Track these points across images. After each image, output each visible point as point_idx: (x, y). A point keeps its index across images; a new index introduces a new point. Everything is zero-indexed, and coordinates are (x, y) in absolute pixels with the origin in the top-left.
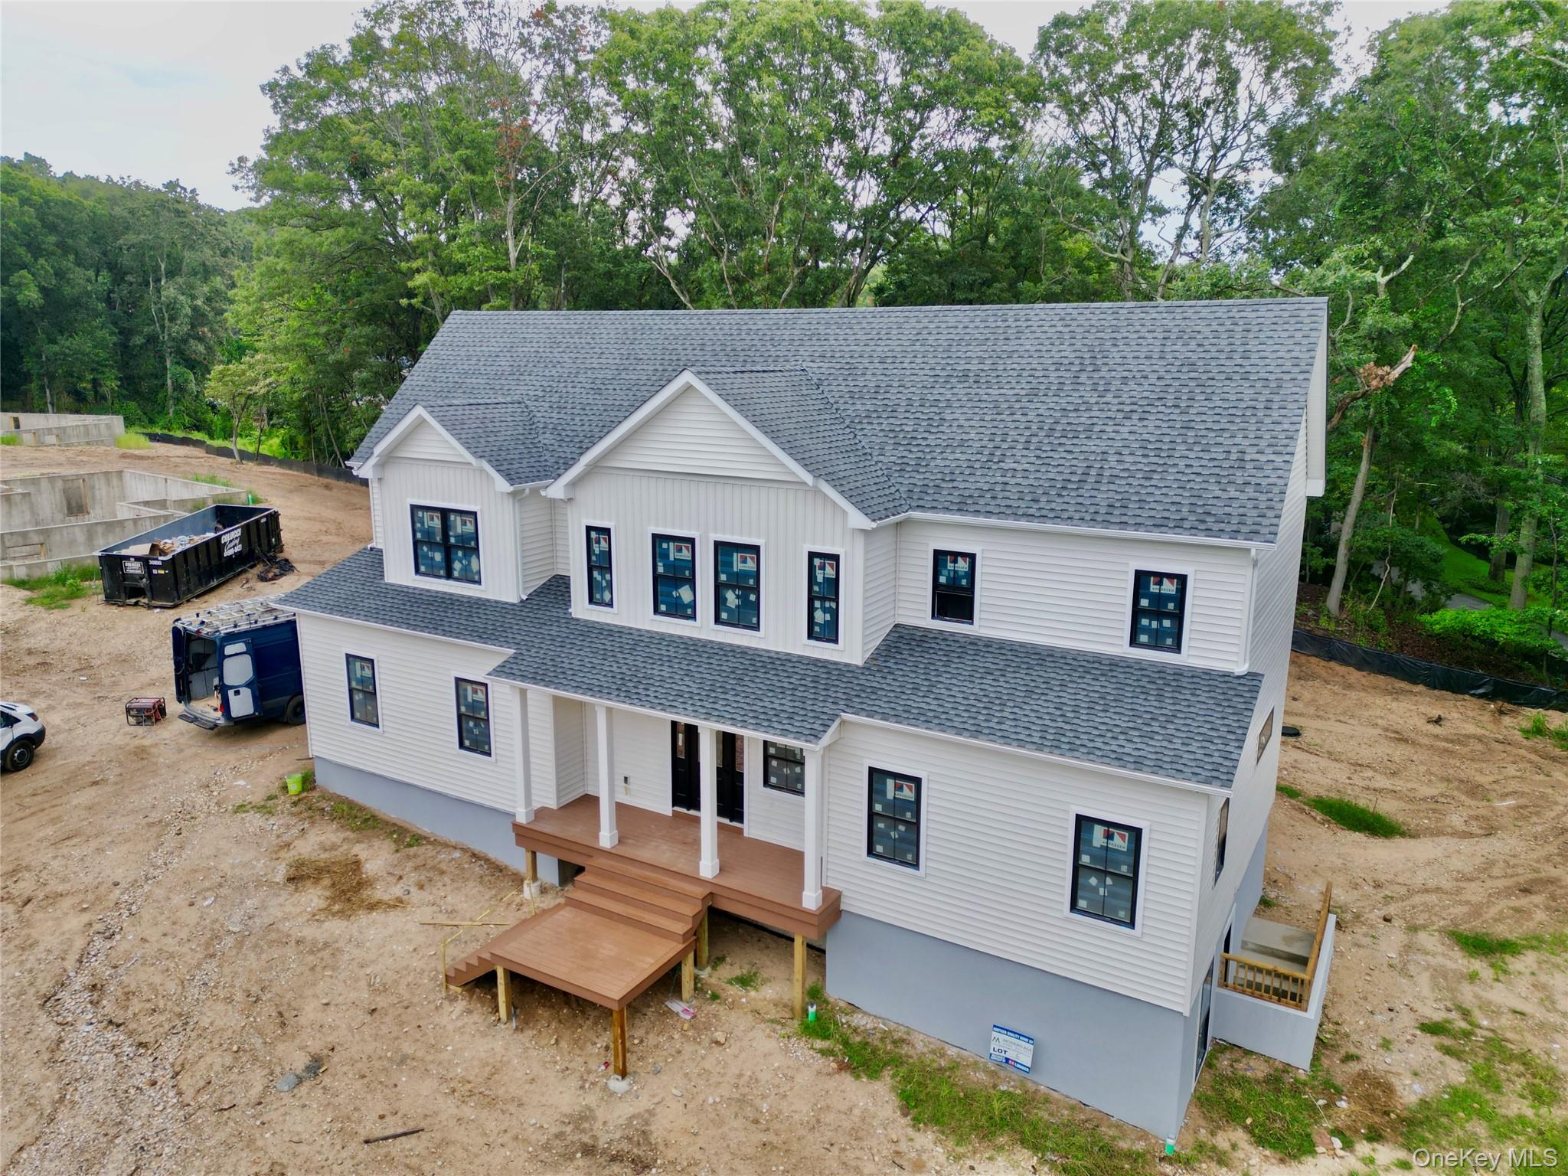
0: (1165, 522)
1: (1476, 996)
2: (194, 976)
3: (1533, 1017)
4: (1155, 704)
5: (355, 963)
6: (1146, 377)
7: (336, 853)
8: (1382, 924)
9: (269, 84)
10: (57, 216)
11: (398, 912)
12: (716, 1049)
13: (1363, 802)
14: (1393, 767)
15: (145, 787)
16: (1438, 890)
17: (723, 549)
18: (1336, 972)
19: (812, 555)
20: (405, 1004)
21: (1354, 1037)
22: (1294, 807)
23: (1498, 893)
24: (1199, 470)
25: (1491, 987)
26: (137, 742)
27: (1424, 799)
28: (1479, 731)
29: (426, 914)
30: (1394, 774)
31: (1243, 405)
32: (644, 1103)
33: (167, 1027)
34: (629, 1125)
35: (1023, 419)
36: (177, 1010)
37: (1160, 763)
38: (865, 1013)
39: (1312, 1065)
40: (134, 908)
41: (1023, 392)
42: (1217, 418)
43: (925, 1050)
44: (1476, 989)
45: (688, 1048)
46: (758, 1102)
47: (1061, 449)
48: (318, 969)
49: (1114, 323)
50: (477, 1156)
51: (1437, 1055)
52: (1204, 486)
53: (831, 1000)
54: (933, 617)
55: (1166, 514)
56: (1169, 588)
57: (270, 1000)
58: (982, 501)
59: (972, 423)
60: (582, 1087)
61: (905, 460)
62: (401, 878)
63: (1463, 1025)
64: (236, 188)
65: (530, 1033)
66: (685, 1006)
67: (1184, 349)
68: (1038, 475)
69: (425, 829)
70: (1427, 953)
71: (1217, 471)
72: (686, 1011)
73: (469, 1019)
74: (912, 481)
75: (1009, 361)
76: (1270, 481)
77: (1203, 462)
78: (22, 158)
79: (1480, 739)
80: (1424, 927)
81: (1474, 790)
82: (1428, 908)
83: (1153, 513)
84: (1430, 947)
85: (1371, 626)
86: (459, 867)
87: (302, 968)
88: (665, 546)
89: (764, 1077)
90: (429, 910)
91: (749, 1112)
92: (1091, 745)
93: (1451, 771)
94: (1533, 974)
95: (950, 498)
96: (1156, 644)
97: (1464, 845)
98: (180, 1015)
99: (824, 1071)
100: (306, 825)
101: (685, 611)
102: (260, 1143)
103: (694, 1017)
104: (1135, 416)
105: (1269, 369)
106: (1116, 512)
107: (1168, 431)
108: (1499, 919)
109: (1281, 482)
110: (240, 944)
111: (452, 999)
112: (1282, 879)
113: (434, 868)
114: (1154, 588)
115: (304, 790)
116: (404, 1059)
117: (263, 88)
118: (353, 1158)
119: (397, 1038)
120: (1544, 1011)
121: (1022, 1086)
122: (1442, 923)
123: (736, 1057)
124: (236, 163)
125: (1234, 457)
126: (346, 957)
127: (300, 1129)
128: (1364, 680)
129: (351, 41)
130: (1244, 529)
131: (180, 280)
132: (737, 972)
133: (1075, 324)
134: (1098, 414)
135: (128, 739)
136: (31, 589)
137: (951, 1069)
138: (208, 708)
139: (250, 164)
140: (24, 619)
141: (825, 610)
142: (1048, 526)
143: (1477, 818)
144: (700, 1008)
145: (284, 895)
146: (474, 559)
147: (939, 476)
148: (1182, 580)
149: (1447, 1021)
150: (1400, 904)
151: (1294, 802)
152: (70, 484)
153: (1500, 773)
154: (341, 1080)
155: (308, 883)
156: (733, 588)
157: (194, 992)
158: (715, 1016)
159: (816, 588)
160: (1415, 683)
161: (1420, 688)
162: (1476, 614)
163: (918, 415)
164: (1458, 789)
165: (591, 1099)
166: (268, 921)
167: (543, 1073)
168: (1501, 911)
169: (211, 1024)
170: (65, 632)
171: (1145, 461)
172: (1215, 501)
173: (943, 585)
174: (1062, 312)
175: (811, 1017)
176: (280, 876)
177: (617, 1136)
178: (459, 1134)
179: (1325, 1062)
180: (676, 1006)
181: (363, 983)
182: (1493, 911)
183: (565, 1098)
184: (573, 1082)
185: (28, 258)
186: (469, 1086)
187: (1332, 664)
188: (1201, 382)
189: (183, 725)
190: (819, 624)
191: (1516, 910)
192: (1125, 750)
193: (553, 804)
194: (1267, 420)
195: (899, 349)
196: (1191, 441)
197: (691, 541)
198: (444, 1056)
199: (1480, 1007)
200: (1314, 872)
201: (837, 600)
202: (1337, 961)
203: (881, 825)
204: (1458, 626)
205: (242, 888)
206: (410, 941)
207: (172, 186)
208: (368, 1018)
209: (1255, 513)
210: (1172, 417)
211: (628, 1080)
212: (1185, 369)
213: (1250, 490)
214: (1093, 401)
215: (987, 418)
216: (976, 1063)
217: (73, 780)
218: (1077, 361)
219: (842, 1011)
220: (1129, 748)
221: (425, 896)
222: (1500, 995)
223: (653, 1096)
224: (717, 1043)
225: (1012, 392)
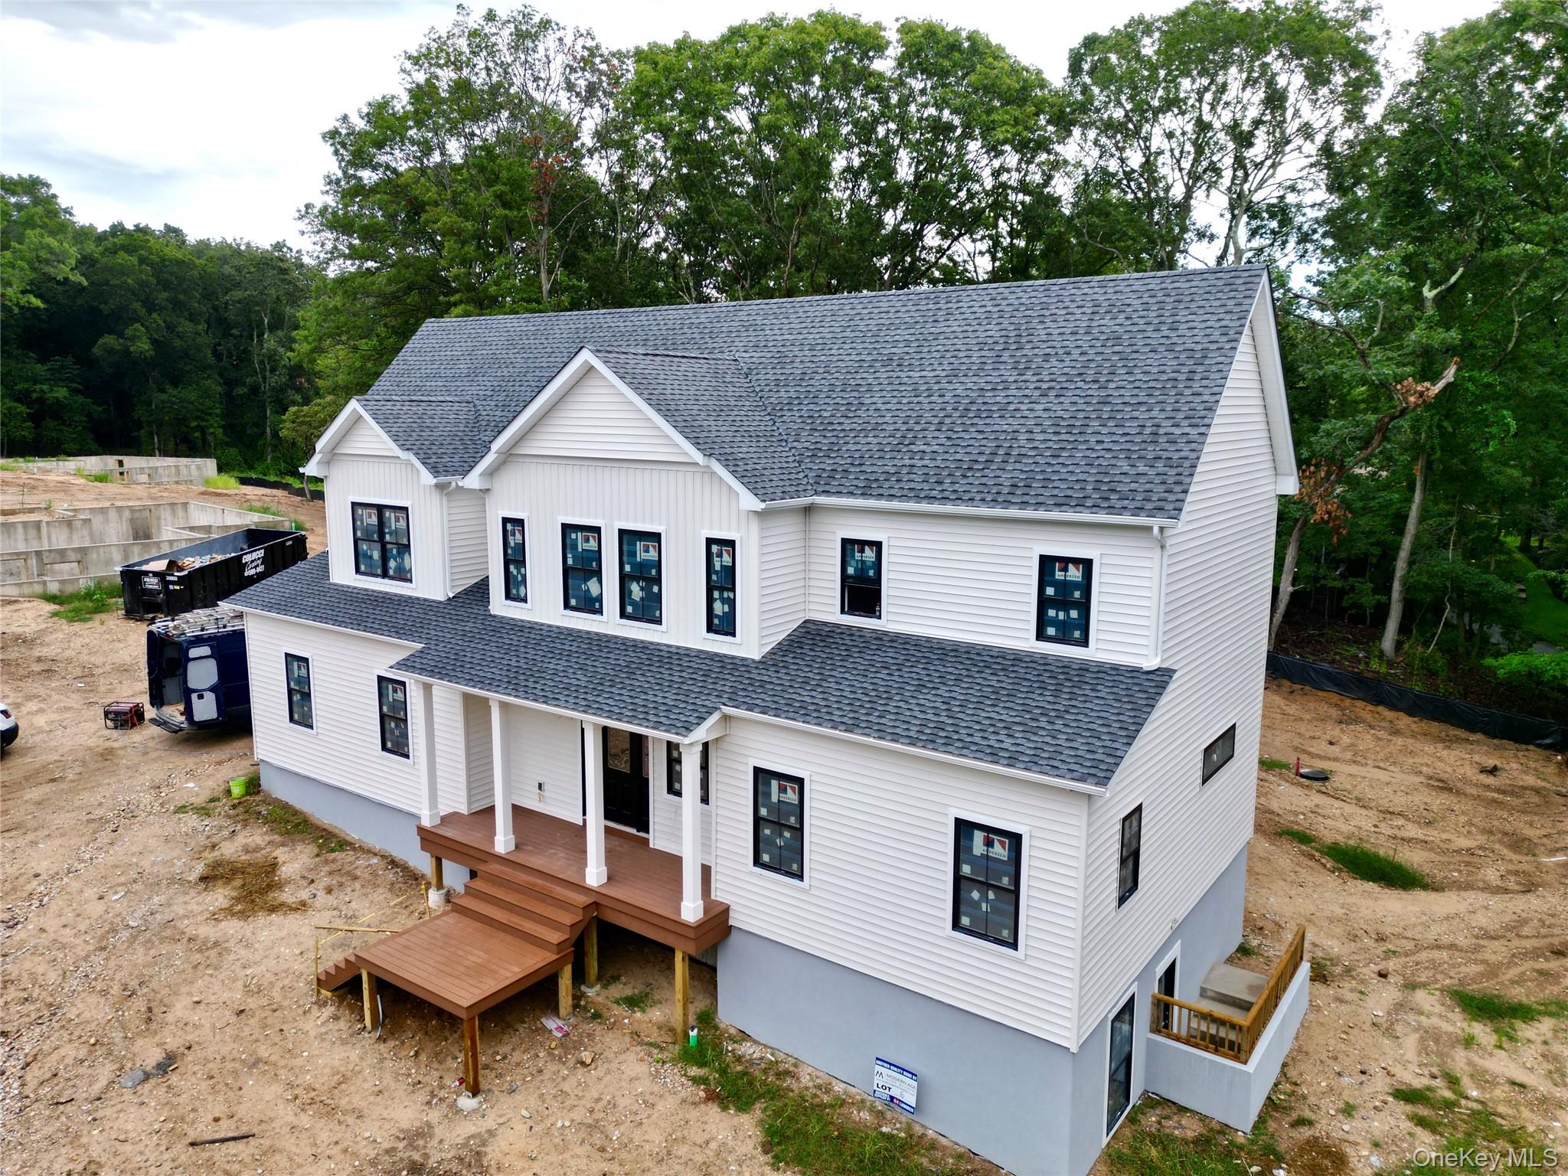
0: (1067, 501)
1: (1470, 1063)
2: (78, 968)
3: (1535, 1090)
4: (1050, 699)
5: (239, 964)
6: (1069, 353)
7: (258, 855)
8: (1376, 980)
9: (330, 132)
10: (172, 274)
11: (297, 915)
12: (581, 1070)
13: (1384, 849)
14: (1430, 816)
15: (99, 785)
16: (1452, 947)
17: (627, 537)
18: (1308, 1028)
19: (710, 542)
20: (274, 1007)
21: (1312, 1100)
22: (1303, 853)
23: (1525, 954)
24: (1110, 446)
25: (1491, 1055)
26: (108, 744)
27: (1458, 851)
28: (1540, 783)
29: (323, 918)
30: (1429, 824)
31: (1165, 377)
32: (490, 1122)
33: (33, 1016)
34: (465, 1145)
35: (940, 400)
36: (50, 1000)
37: (1036, 759)
38: (756, 1042)
39: (1255, 1127)
40: (46, 899)
41: (944, 374)
42: (1136, 391)
43: (811, 1084)
44: (1472, 1055)
45: (552, 1067)
46: (610, 1128)
47: (973, 429)
48: (201, 967)
49: (1045, 300)
50: (300, 1166)
51: (1407, 1125)
52: (1113, 462)
53: (722, 1026)
54: (843, 611)
55: (1069, 493)
56: (1074, 574)
57: (144, 995)
58: (887, 485)
59: (888, 406)
60: (429, 1103)
61: (819, 446)
62: (312, 881)
63: (1448, 1094)
64: (303, 233)
65: (391, 1043)
66: (560, 1023)
67: (1112, 323)
68: (946, 456)
69: (354, 835)
70: (1422, 1013)
71: (1128, 446)
72: (559, 1029)
73: (333, 1026)
74: (822, 466)
75: (934, 343)
76: (1182, 454)
77: (1115, 438)
78: (162, 228)
79: (1537, 791)
80: (1424, 985)
81: (1518, 843)
82: (1434, 965)
83: (1055, 492)
84: (1427, 1007)
85: (1429, 670)
86: (374, 874)
87: (186, 965)
88: (573, 536)
89: (622, 1102)
90: (328, 914)
91: (598, 1139)
92: (969, 739)
93: (1496, 823)
94: (1545, 1043)
95: (855, 482)
96: (1063, 639)
97: (1494, 901)
98: (51, 1005)
99: (690, 1099)
100: (239, 827)
101: (593, 605)
102: (84, 1140)
103: (567, 1035)
104: (1052, 393)
105: (1197, 339)
106: (1019, 492)
107: (1083, 407)
108: (1517, 982)
109: (1193, 455)
110: (133, 938)
111: (321, 1004)
112: (1269, 926)
113: (348, 873)
114: (1059, 575)
115: (248, 793)
116: (258, 1060)
117: (324, 137)
118: (173, 1160)
119: (257, 1041)
120: (1550, 1085)
121: (909, 1128)
122: (1448, 981)
123: (599, 1079)
124: (303, 209)
125: (1148, 431)
126: (232, 957)
127: (130, 1127)
128: (1414, 726)
129: (410, 91)
130: (1149, 506)
131: (280, 333)
132: (628, 991)
133: (1005, 303)
134: (1015, 392)
135: (101, 742)
136: (61, 604)
137: (832, 1106)
138: (174, 713)
139: (316, 211)
140: (44, 631)
141: (723, 601)
142: (949, 508)
143: (1516, 873)
144: (575, 1027)
145: (192, 893)
146: (406, 556)
147: (849, 461)
148: (1087, 564)
149: (1429, 1089)
150: (1403, 960)
151: (1304, 847)
152: (138, 514)
153: (1553, 827)
154: (188, 1082)
155: (220, 882)
156: (637, 579)
157: (73, 983)
158: (589, 1035)
159: (714, 577)
160: (1473, 731)
161: (1479, 736)
162: (1546, 657)
163: (838, 400)
164: (1500, 842)
165: (434, 1116)
166: (168, 917)
167: (393, 1085)
168: (1523, 973)
169: (78, 1016)
170: (78, 642)
171: (1055, 438)
172: (1122, 478)
173: (851, 577)
174: (994, 292)
175: (693, 1042)
176: (193, 876)
177: (449, 1156)
178: (288, 1143)
179: (1272, 1125)
180: (551, 1023)
181: (240, 984)
182: (1513, 973)
183: (407, 1113)
184: (422, 1096)
185: (143, 312)
186: (313, 1094)
187: (1380, 708)
188: (1124, 356)
189: (155, 730)
190: (717, 616)
191: (1541, 972)
192: (1003, 746)
193: (464, 810)
194: (1187, 392)
195: (830, 336)
196: (1105, 416)
197: (597, 530)
198: (299, 1062)
199: (1472, 1076)
200: (1309, 921)
201: (733, 590)
202: (1311, 1017)
203: (767, 832)
204: (1524, 670)
205: (155, 885)
206: (299, 944)
207: (278, 246)
208: (233, 1019)
209: (1162, 488)
210: (1090, 392)
211: (480, 1098)
212: (1110, 343)
213: (1160, 464)
214: (1011, 379)
215: (905, 401)
216: (863, 1101)
217: (32, 778)
218: (1002, 340)
219: (731, 1038)
220: (1008, 743)
221: (331, 900)
222: (1501, 1065)
223: (500, 1116)
224: (583, 1063)
225: (932, 374)
